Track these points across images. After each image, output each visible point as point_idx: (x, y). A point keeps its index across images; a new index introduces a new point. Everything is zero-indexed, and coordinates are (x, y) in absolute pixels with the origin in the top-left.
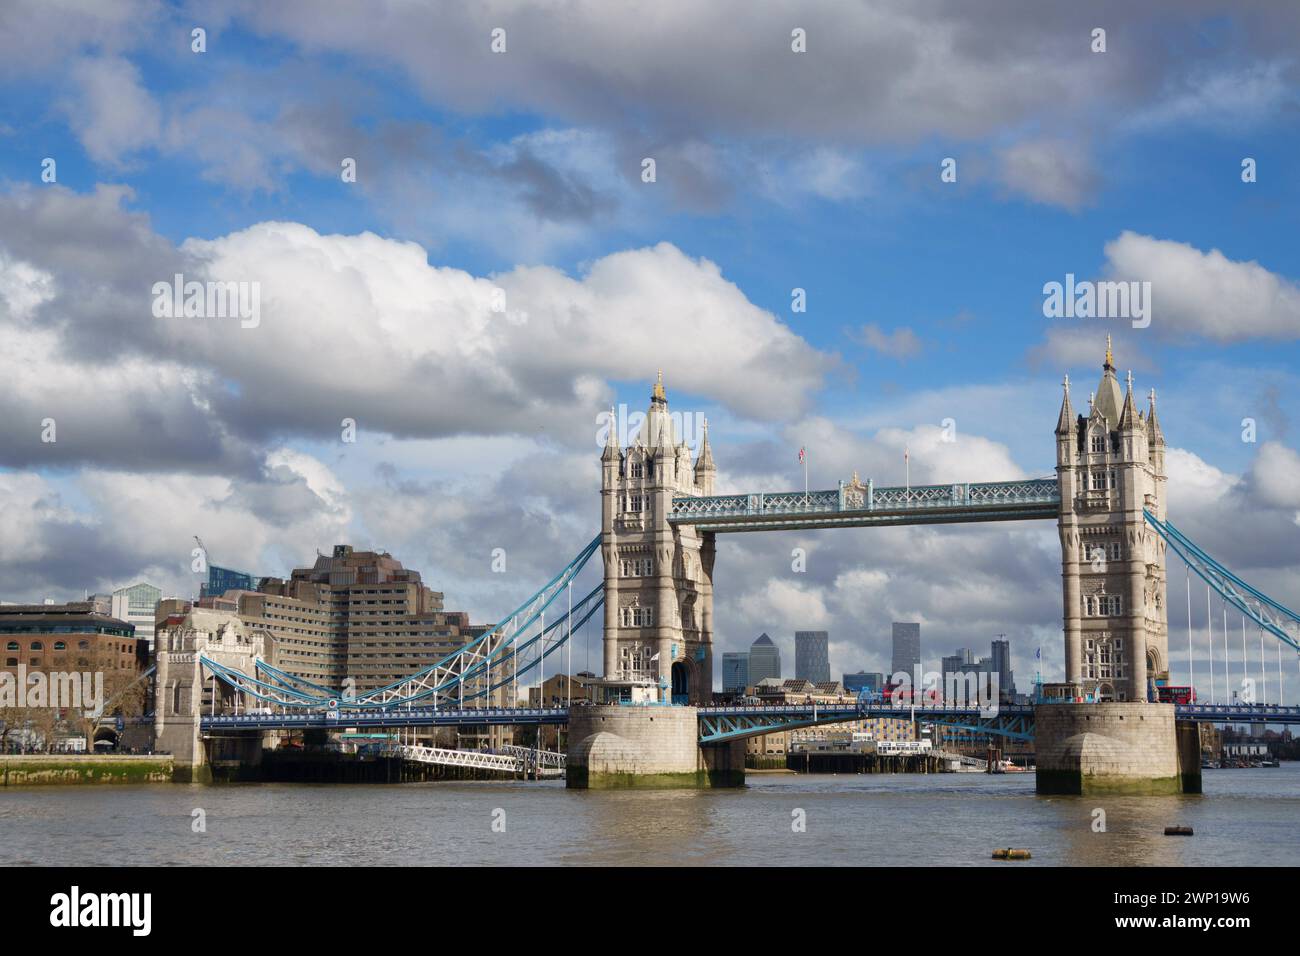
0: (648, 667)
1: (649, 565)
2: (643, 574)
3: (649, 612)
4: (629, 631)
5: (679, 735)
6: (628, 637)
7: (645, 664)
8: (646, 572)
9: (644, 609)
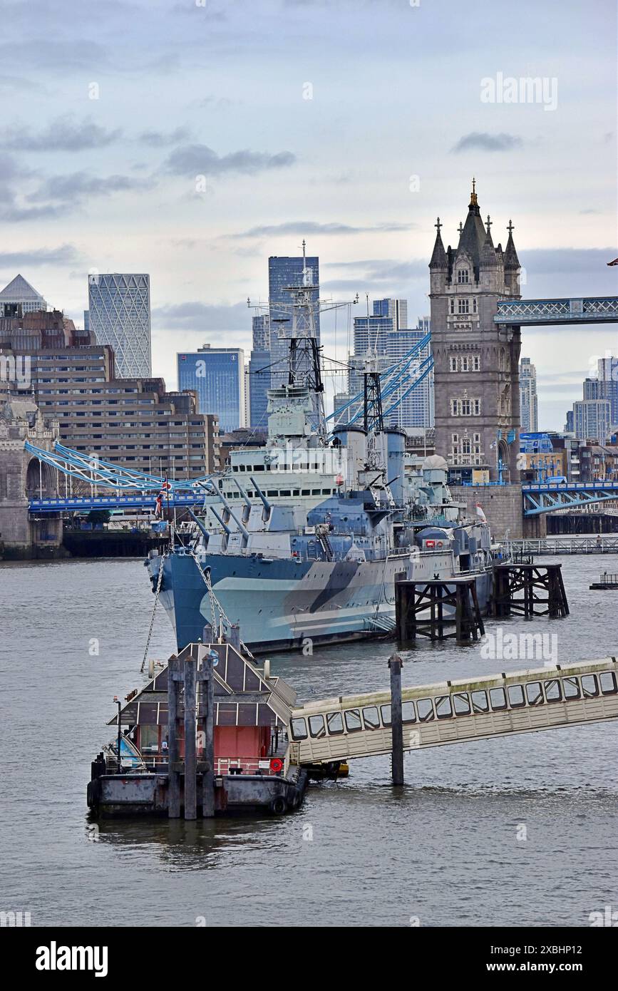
0: (477, 451)
1: (476, 361)
2: (471, 369)
3: (477, 403)
4: (458, 419)
5: (512, 510)
6: (459, 424)
7: (475, 448)
8: (474, 367)
9: (472, 400)
